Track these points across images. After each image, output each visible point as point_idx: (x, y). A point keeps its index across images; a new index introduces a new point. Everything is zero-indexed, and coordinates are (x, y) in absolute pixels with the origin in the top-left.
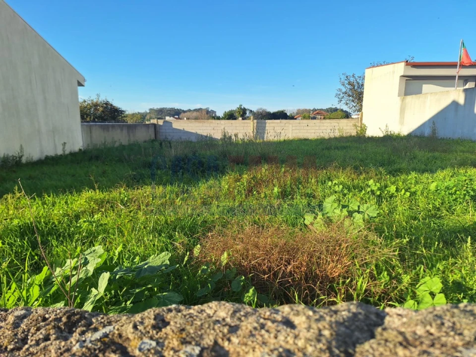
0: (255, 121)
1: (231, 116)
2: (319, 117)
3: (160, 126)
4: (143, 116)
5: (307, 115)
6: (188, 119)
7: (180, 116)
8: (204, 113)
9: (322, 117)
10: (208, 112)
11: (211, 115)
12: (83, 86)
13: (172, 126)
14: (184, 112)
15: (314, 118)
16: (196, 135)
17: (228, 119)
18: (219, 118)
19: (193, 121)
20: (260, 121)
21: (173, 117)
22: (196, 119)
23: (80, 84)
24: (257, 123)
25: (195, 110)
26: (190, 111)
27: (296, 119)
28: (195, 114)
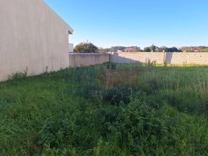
0: (166, 53)
1: (148, 50)
2: (196, 51)
3: (112, 55)
4: (108, 50)
5: (189, 50)
6: (127, 51)
7: (124, 50)
8: (135, 48)
9: (198, 51)
10: (136, 48)
11: (137, 50)
12: (72, 34)
13: (118, 55)
14: (126, 48)
15: (193, 51)
16: (130, 60)
17: (146, 51)
18: (142, 51)
19: (129, 52)
20: (168, 53)
21: (121, 50)
22: (131, 51)
23: (70, 33)
24: (167, 54)
25: (131, 47)
26: (128, 47)
27: (182, 52)
28: (130, 49)
